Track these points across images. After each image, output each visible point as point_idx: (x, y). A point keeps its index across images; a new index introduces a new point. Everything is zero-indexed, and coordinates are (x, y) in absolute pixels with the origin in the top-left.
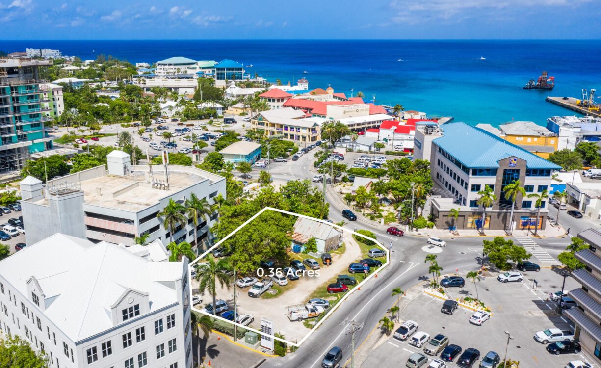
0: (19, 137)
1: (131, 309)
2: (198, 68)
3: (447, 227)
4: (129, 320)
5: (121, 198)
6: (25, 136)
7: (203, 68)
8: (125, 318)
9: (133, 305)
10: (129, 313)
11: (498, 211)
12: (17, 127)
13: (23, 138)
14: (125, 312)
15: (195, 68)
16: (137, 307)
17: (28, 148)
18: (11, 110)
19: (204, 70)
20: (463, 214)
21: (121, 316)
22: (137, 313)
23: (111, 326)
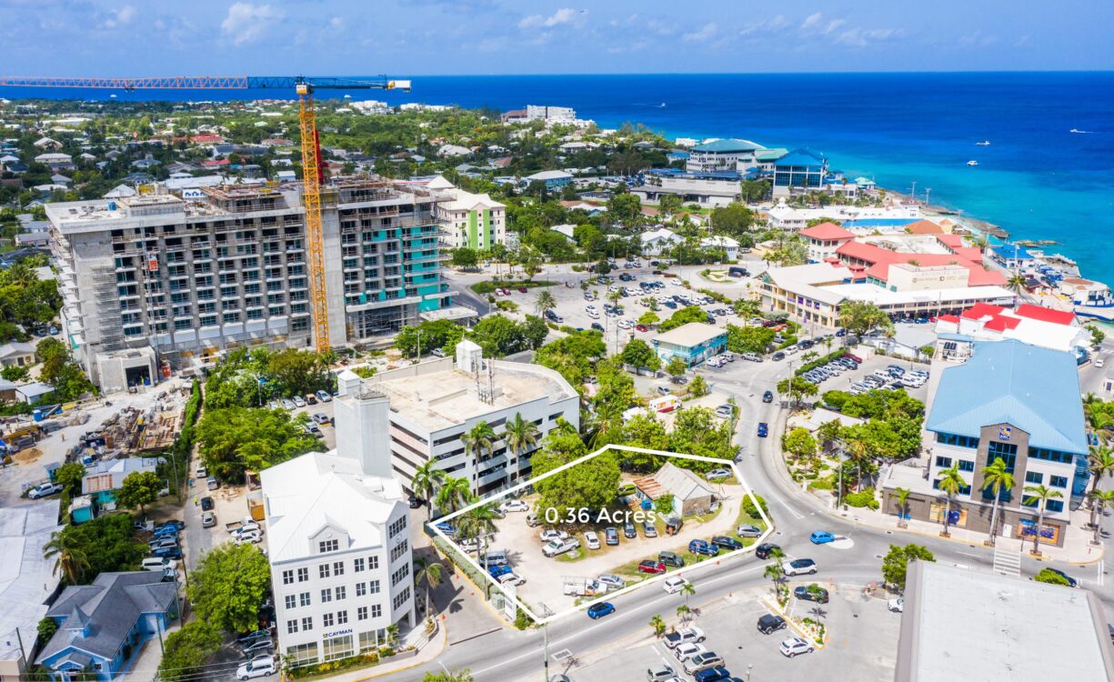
0: (407, 291)
1: (329, 543)
2: (754, 161)
3: (897, 512)
4: (327, 553)
5: (435, 408)
6: (415, 290)
7: (762, 161)
8: (323, 550)
9: (331, 539)
10: (328, 546)
11: (980, 503)
12: (406, 279)
13: (413, 292)
14: (322, 544)
15: (749, 161)
16: (335, 542)
17: (417, 304)
18: (400, 258)
19: (764, 164)
20: (923, 498)
21: (318, 548)
22: (336, 548)
23: (308, 555)
